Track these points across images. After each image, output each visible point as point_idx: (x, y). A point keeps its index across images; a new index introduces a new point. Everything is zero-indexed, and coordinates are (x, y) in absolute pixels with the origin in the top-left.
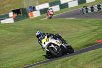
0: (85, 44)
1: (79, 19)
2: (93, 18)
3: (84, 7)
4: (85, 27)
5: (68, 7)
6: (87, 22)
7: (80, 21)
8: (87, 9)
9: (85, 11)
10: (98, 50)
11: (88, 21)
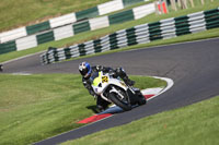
0: (55, 128)
1: (40, 75)
2: (69, 72)
3: (50, 49)
4: (54, 91)
5: (15, 49)
6: (58, 80)
7: (42, 79)
8: (55, 52)
9: (51, 57)
10: (82, 139)
11: (59, 78)
